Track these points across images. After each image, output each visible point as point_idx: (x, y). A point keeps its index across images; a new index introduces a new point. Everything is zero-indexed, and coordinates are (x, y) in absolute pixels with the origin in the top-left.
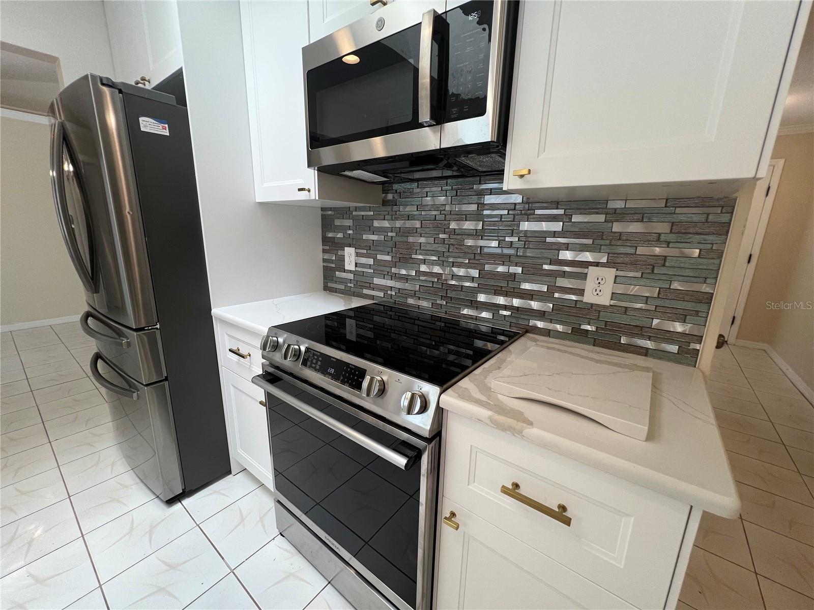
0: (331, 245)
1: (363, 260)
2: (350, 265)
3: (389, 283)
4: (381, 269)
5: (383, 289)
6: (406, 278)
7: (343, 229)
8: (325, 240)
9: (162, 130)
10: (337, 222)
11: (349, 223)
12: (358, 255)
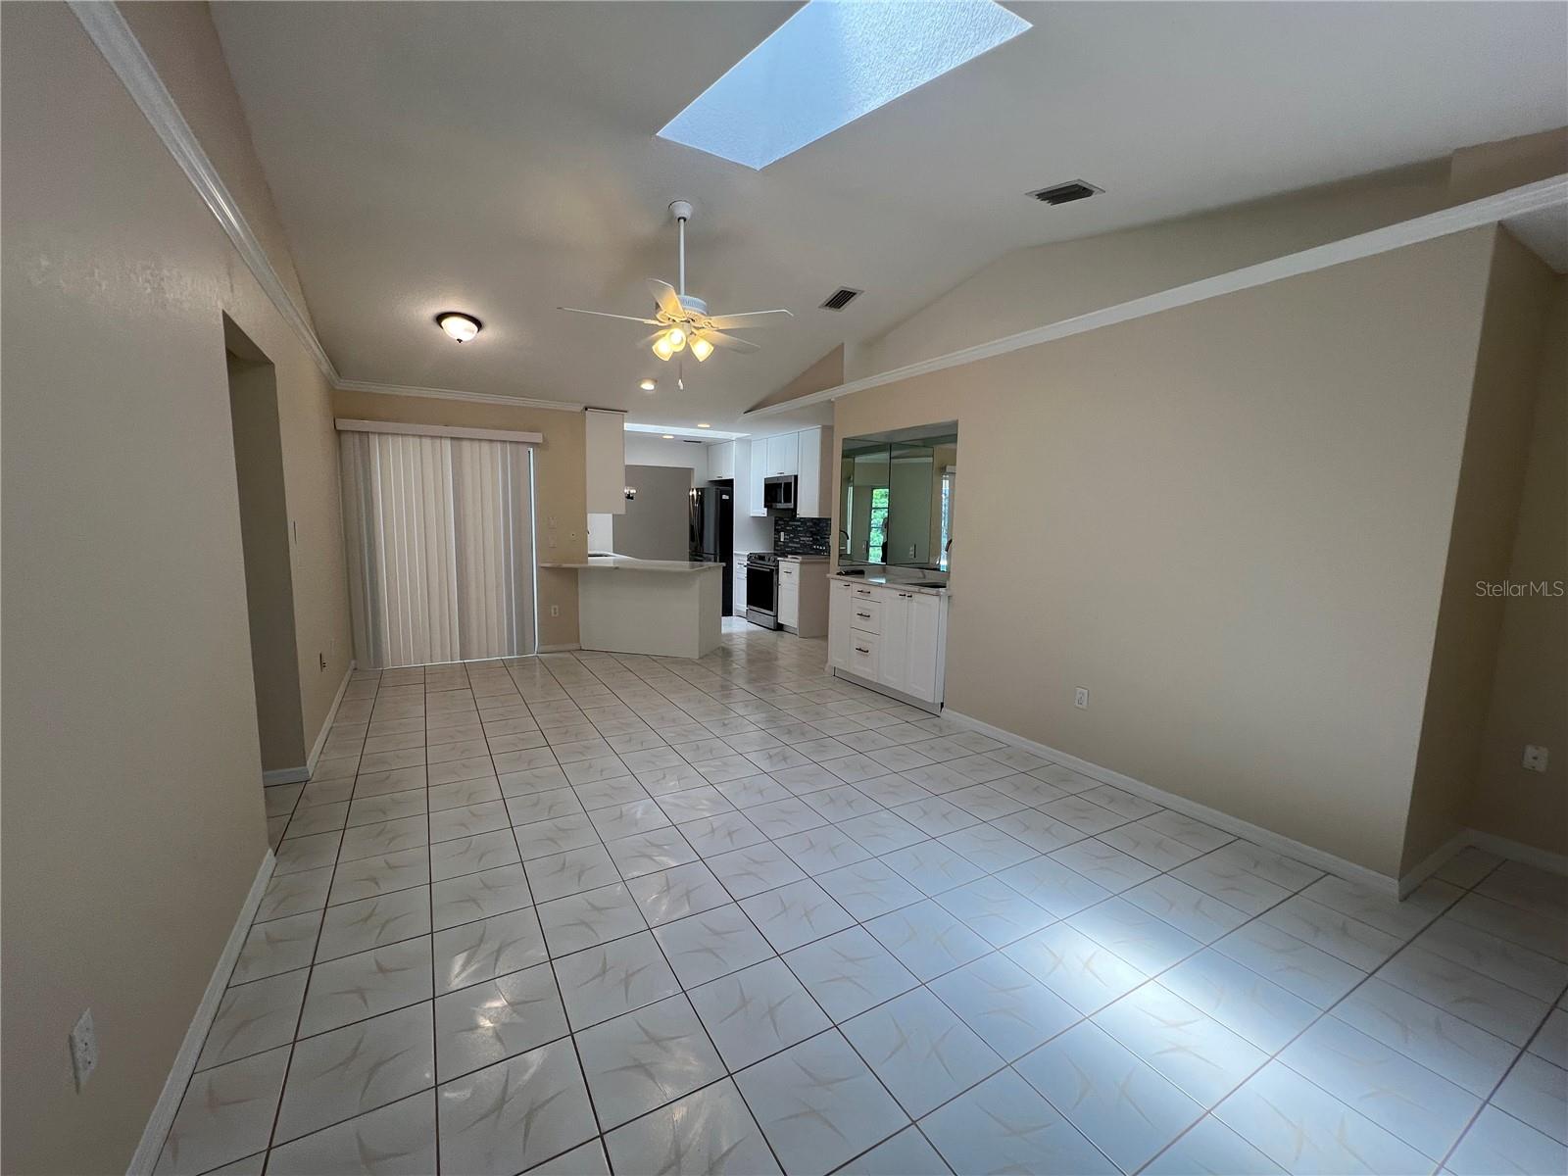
0: (777, 532)
1: (786, 536)
2: (782, 537)
3: (794, 545)
4: (791, 540)
5: (789, 545)
6: (797, 543)
7: (779, 525)
8: (775, 530)
9: (727, 497)
10: (778, 522)
11: (782, 523)
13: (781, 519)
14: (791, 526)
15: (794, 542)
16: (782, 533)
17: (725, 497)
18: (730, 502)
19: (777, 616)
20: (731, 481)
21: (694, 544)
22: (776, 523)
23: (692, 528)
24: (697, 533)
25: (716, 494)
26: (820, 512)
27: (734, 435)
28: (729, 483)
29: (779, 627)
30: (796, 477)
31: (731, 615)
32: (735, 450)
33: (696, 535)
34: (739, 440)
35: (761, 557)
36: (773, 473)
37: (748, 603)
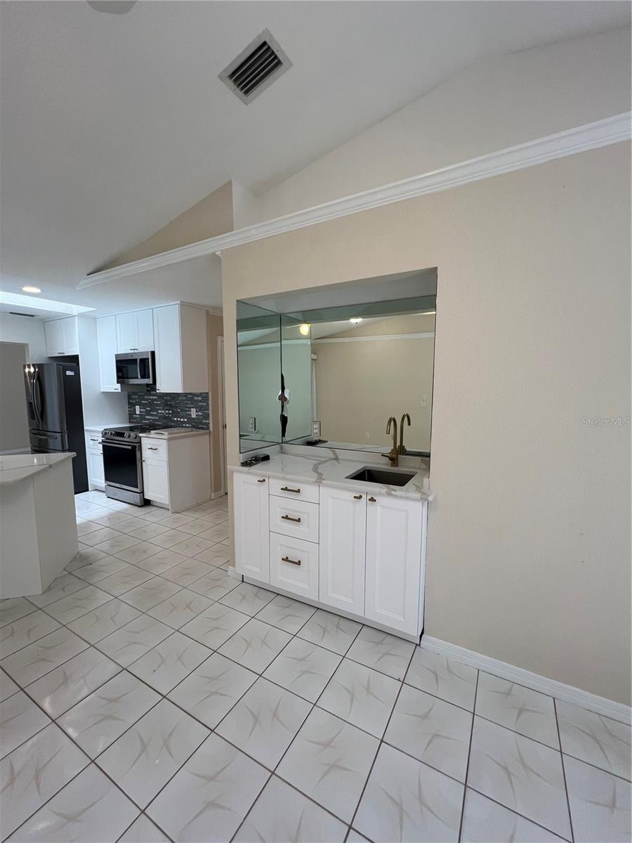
0: (131, 405)
1: (142, 410)
2: (138, 412)
3: (151, 417)
4: (148, 413)
5: (148, 419)
6: (155, 415)
7: (135, 399)
8: (129, 403)
9: (72, 373)
10: (133, 397)
11: (137, 397)
12: (140, 408)
13: (135, 393)
14: (147, 400)
15: (152, 415)
16: (137, 407)
17: (69, 373)
18: (76, 380)
19: (143, 492)
20: (77, 357)
21: (35, 421)
22: (129, 397)
23: (30, 404)
24: (38, 413)
25: (58, 370)
26: (184, 387)
27: (75, 309)
28: (75, 359)
29: (147, 503)
30: (153, 353)
31: (88, 490)
32: (77, 327)
33: (37, 412)
34: (82, 316)
35: (119, 433)
36: (125, 349)
37: (107, 479)
